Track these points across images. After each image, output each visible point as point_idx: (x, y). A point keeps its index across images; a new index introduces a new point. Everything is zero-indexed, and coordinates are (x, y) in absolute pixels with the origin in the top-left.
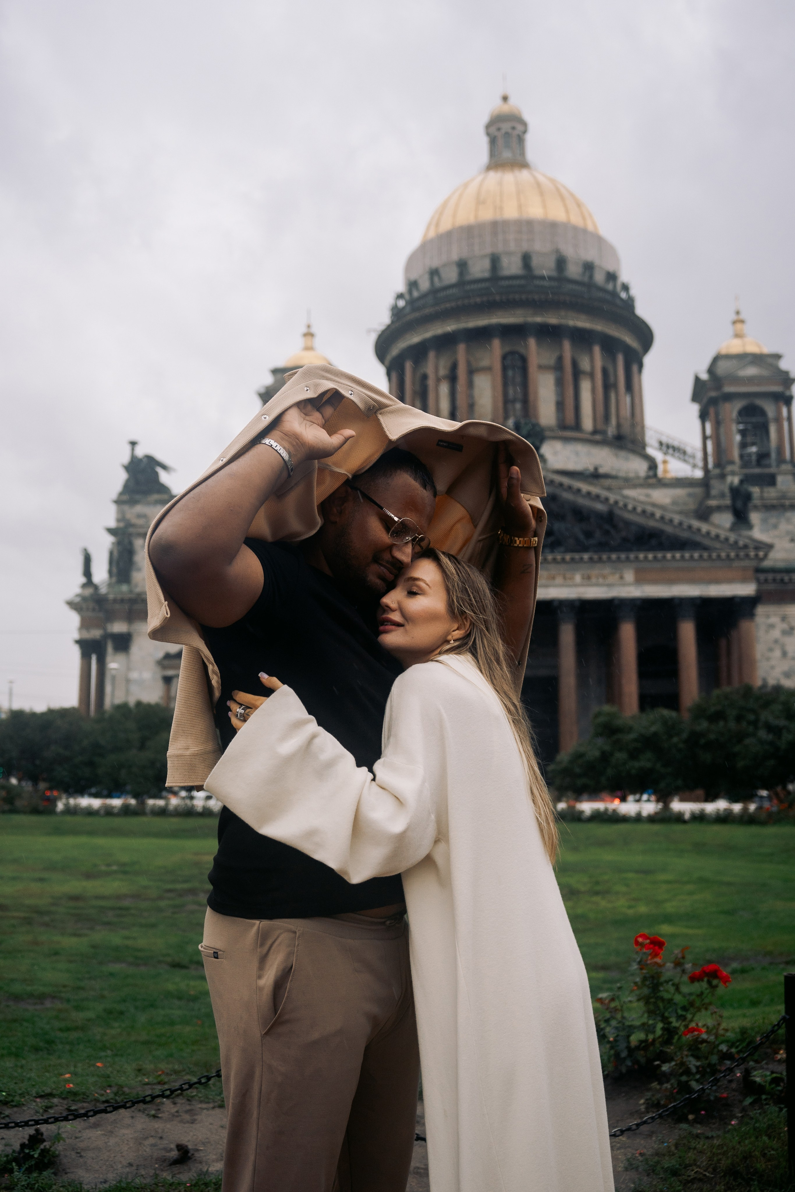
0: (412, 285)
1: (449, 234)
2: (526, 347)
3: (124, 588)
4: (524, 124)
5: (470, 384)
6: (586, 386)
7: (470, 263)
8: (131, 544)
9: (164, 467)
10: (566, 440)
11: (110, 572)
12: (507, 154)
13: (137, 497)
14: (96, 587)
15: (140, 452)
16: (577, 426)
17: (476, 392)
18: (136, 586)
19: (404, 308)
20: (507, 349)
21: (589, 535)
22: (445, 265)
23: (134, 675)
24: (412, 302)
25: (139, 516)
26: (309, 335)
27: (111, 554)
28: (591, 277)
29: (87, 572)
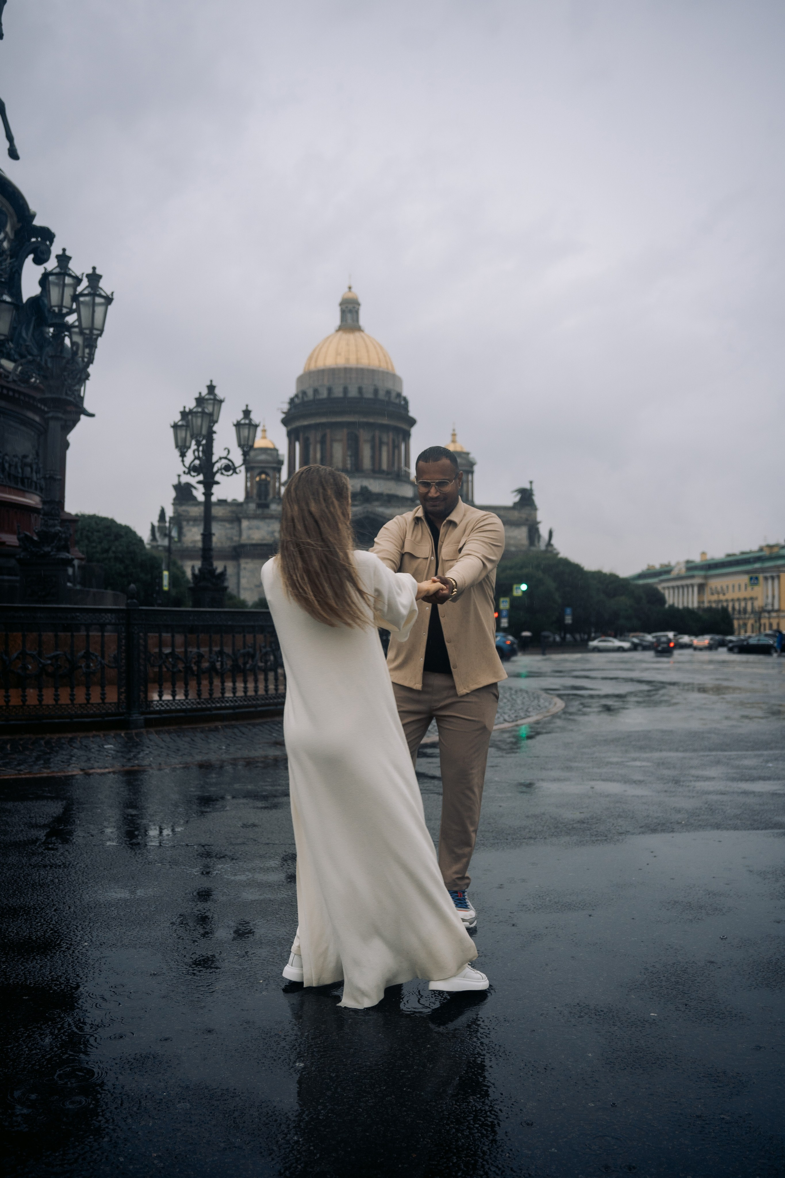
1: (323, 371)
2: (359, 432)
4: (359, 304)
5: (332, 446)
6: (384, 450)
7: (334, 389)
8: (180, 524)
10: (375, 478)
12: (350, 322)
13: (182, 501)
16: (380, 470)
17: (335, 451)
18: (184, 543)
20: (350, 434)
22: (320, 386)
24: (303, 403)
28: (389, 398)
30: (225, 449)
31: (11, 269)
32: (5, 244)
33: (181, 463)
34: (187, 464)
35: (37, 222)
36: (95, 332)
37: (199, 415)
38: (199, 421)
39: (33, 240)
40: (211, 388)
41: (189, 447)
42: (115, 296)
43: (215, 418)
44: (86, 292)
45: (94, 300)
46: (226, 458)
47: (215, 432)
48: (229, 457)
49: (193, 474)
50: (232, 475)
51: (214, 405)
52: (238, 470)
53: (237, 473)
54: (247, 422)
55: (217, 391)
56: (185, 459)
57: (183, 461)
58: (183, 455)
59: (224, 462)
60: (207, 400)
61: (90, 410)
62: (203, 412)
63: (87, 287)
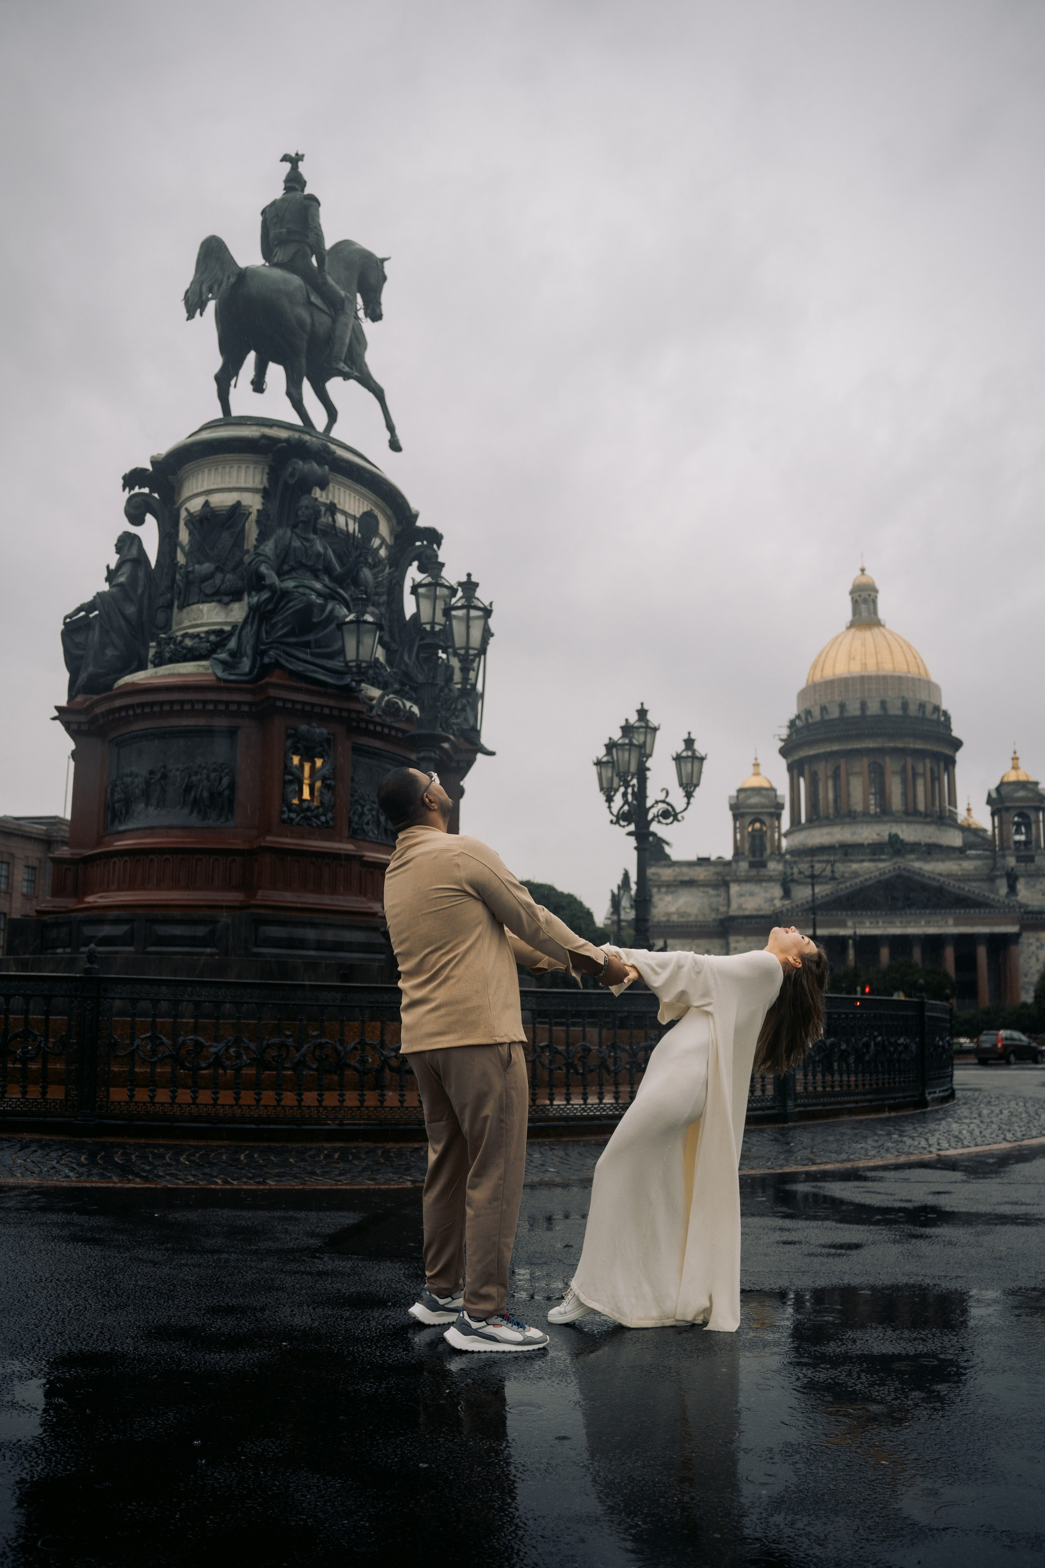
0: (807, 713)
1: (832, 681)
4: (876, 591)
7: (847, 704)
12: (865, 615)
13: (652, 863)
19: (802, 728)
20: (872, 764)
22: (829, 703)
24: (808, 726)
25: (653, 874)
28: (924, 713)
30: (663, 790)
31: (391, 581)
32: (383, 552)
33: (608, 810)
34: (615, 811)
35: (421, 523)
36: (472, 652)
37: (627, 747)
38: (626, 754)
39: (418, 543)
40: (642, 713)
41: (617, 790)
42: (494, 607)
43: (648, 751)
44: (459, 604)
45: (468, 613)
46: (663, 802)
47: (649, 769)
48: (668, 800)
49: (622, 823)
50: (672, 823)
51: (646, 734)
52: (679, 817)
53: (678, 821)
54: (690, 753)
55: (649, 716)
56: (612, 804)
57: (610, 807)
58: (609, 800)
59: (662, 806)
60: (638, 728)
61: (489, 747)
62: (631, 744)
63: (461, 598)
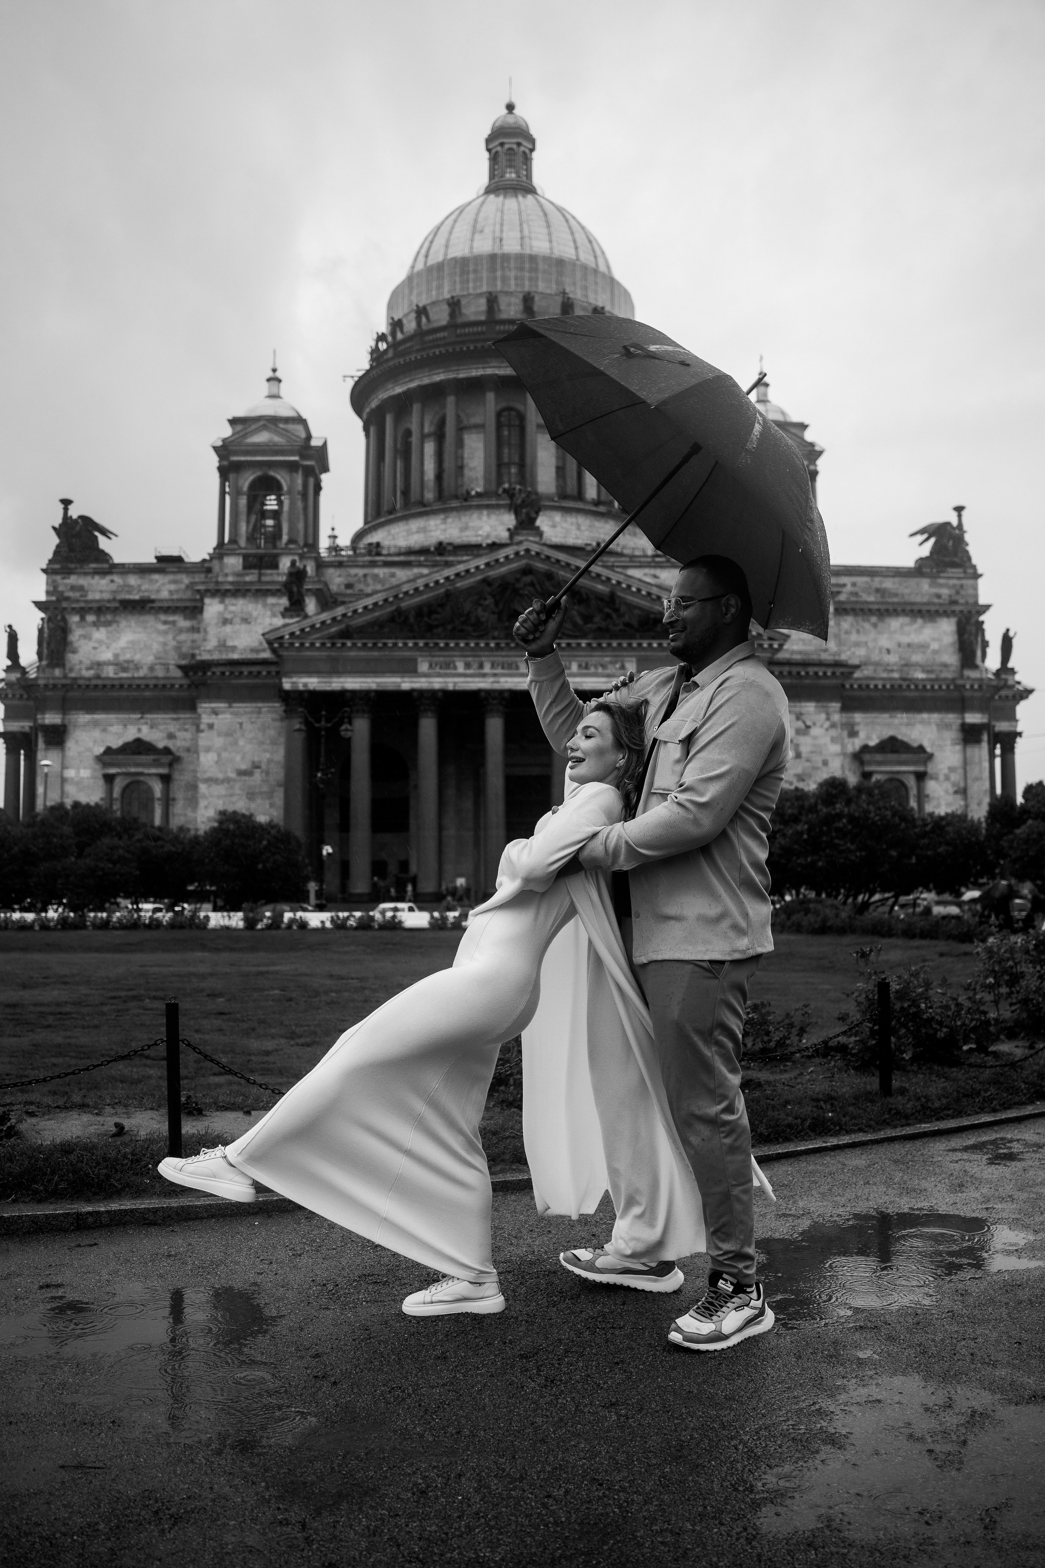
0: (396, 325)
1: (440, 267)
2: (525, 404)
3: (57, 672)
4: (532, 140)
5: (460, 444)
7: (463, 302)
8: (64, 620)
9: (105, 532)
10: (566, 511)
11: (40, 653)
12: (510, 175)
13: (72, 566)
14: (23, 671)
15: (74, 512)
16: (580, 496)
17: (467, 453)
18: (71, 670)
19: (386, 351)
20: (503, 405)
21: (588, 619)
22: (433, 303)
23: (70, 773)
24: (394, 345)
25: (73, 588)
26: (274, 380)
27: (41, 631)
29: (13, 653)
